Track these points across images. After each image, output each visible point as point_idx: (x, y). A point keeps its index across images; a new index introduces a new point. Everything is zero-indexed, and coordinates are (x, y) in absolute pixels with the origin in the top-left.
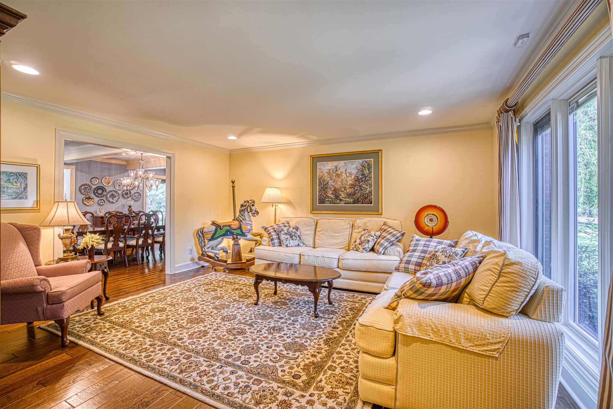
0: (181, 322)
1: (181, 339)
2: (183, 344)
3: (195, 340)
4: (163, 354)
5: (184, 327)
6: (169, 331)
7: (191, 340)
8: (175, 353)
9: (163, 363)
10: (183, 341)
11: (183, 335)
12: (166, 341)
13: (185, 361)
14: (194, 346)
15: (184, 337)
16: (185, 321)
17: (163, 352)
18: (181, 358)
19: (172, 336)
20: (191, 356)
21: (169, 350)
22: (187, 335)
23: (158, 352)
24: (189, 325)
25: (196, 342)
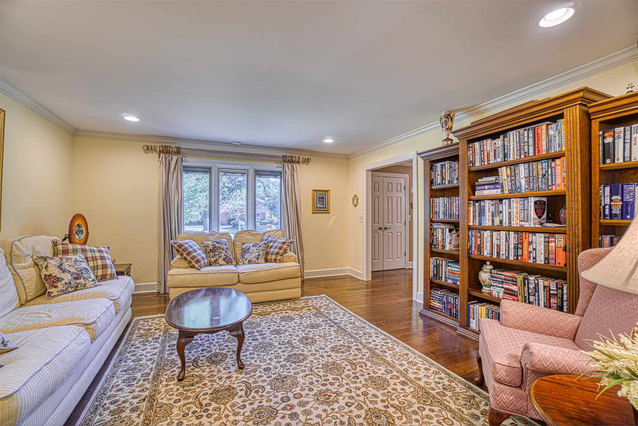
0: (350, 373)
1: (358, 350)
2: (358, 344)
3: (347, 344)
4: (375, 341)
5: (351, 364)
6: (367, 363)
7: (349, 345)
8: (365, 339)
9: (375, 335)
10: (357, 347)
11: (354, 353)
12: (372, 351)
13: (360, 332)
14: (350, 340)
15: (354, 350)
16: (346, 372)
17: (374, 343)
18: (362, 334)
19: (365, 355)
20: (355, 334)
21: (370, 343)
22: (351, 352)
23: (379, 344)
24: (343, 365)
25: (346, 343)
